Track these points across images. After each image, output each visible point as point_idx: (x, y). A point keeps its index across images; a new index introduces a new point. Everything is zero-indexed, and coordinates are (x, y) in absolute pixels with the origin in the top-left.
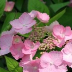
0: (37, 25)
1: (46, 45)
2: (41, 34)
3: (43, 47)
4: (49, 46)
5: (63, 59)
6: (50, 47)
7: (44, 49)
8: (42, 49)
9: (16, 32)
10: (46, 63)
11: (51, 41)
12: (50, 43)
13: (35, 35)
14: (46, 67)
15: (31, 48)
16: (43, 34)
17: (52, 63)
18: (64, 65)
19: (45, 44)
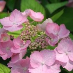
0: (29, 23)
2: (33, 33)
3: (34, 46)
4: (41, 44)
5: (55, 58)
6: (42, 46)
7: (36, 48)
8: (33, 48)
10: (37, 63)
11: (43, 39)
12: (42, 42)
13: (26, 34)
14: (36, 68)
16: (35, 33)
17: (43, 63)
19: (36, 43)
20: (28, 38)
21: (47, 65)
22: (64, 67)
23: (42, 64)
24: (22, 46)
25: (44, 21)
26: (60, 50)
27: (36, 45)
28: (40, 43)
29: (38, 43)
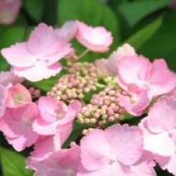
1: (99, 110)
2: (87, 80)
3: (91, 117)
4: (107, 111)
5: (142, 146)
6: (109, 116)
7: (94, 120)
8: (88, 120)
9: (17, 76)
10: (98, 159)
11: (113, 99)
12: (109, 106)
13: (70, 85)
14: (96, 170)
15: (58, 118)
16: (91, 82)
17: (113, 157)
18: (148, 163)
19: (95, 108)
20: (76, 95)
21: (123, 162)
22: (164, 168)
23: (111, 162)
24: (60, 115)
25: (114, 52)
26: (154, 125)
27: (95, 112)
28: (104, 108)
29: (100, 108)
